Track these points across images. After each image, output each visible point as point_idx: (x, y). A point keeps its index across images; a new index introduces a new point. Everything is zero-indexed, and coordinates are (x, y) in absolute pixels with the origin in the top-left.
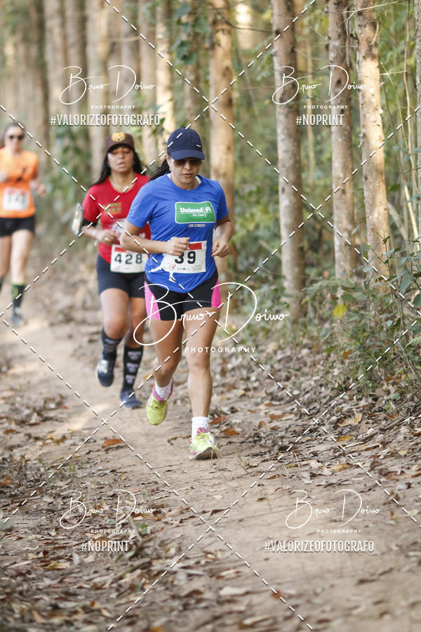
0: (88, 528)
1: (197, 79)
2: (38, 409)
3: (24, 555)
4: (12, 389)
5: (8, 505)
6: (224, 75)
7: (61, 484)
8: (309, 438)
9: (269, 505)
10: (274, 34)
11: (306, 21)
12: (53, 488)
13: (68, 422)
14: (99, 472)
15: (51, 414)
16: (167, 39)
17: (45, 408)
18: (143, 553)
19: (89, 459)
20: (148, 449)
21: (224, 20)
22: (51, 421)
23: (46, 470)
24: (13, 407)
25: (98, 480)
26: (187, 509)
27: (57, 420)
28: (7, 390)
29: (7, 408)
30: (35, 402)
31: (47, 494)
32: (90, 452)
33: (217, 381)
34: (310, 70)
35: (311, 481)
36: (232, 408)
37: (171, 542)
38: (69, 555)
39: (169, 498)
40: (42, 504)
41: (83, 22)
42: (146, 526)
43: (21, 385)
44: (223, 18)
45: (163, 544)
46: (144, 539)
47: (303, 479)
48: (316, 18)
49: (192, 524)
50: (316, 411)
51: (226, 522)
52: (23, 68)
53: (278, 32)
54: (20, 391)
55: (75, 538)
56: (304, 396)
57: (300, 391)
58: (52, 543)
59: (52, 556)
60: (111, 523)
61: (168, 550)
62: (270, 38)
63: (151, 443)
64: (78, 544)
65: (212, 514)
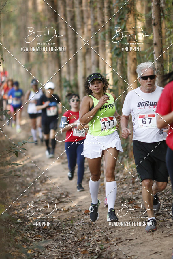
0: (79, 246)
1: (122, 63)
2: (57, 198)
3: (53, 257)
4: (47, 190)
5: (46, 237)
6: (133, 61)
7: (68, 228)
8: (169, 210)
9: (153, 237)
10: (154, 45)
11: (167, 39)
12: (64, 230)
13: (70, 203)
14: (83, 224)
15: (63, 200)
16: (110, 47)
17: (61, 197)
18: (101, 257)
19: (79, 218)
20: (103, 214)
21: (133, 39)
22: (63, 203)
23: (61, 223)
24: (47, 197)
25: (83, 226)
26: (119, 239)
27: (65, 202)
28: (45, 190)
29: (45, 197)
30: (57, 194)
31: (62, 232)
32: (79, 215)
33: (131, 186)
34: (168, 60)
35: (170, 227)
36: (137, 197)
37: (113, 252)
38: (71, 257)
39: (112, 234)
40: (60, 237)
41: (75, 40)
42: (103, 246)
43: (51, 188)
44: (133, 38)
45: (110, 253)
46: (102, 251)
47: (167, 227)
48: (171, 38)
49: (121, 244)
50: (171, 199)
51: (136, 244)
52: (50, 59)
53: (155, 44)
54: (50, 190)
55: (74, 250)
56: (166, 192)
57: (165, 190)
58: (64, 252)
59: (64, 258)
60: (88, 244)
61: (112, 255)
62: (152, 46)
63: (104, 212)
64: (75, 253)
65: (129, 241)
